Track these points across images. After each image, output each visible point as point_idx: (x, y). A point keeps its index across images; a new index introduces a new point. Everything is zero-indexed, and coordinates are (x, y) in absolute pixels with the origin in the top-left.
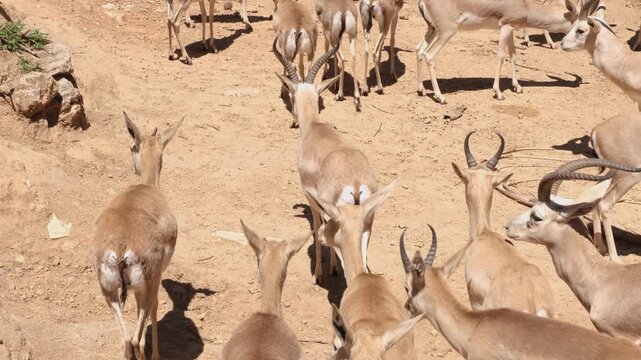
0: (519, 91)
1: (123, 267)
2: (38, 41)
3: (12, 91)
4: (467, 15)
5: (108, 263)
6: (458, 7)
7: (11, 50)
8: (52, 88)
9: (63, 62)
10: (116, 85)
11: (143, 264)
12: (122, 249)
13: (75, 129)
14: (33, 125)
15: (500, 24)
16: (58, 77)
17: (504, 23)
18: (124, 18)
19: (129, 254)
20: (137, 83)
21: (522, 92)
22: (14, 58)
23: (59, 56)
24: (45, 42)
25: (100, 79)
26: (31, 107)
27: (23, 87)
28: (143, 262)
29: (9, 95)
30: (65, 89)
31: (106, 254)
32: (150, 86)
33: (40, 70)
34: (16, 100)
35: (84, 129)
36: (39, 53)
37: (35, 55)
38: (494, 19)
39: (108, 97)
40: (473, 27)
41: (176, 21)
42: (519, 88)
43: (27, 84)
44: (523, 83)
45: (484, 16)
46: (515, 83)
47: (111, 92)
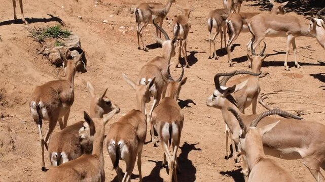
0: (298, 67)
1: (38, 108)
2: (66, 34)
3: (49, 54)
4: (270, 30)
5: (33, 107)
6: (265, 26)
7: (54, 37)
8: (67, 53)
9: (75, 43)
10: (105, 57)
11: (47, 108)
12: (38, 101)
13: (78, 72)
14: (58, 68)
15: (287, 34)
16: (72, 49)
17: (289, 34)
18: (126, 32)
19: (40, 103)
20: (117, 57)
21: (300, 68)
22: (54, 40)
23: (74, 41)
24: (69, 34)
25: (97, 53)
26: (56, 60)
27: (54, 52)
28: (47, 107)
29: (48, 55)
30: (74, 54)
31: (32, 103)
32: (122, 58)
33: (64, 46)
34: (51, 57)
35: (82, 73)
36: (65, 39)
37: (63, 40)
38: (283, 32)
39: (99, 61)
40: (273, 35)
41: (140, 31)
42: (298, 66)
43: (55, 50)
44: (301, 64)
45: (278, 30)
46: (296, 63)
47: (101, 59)
